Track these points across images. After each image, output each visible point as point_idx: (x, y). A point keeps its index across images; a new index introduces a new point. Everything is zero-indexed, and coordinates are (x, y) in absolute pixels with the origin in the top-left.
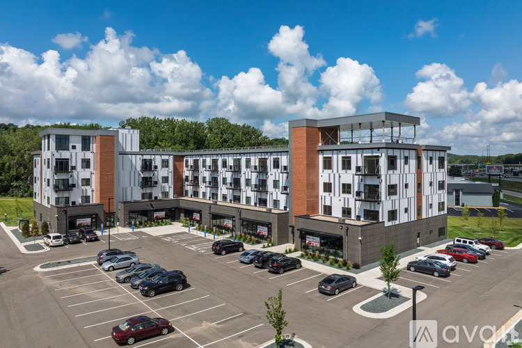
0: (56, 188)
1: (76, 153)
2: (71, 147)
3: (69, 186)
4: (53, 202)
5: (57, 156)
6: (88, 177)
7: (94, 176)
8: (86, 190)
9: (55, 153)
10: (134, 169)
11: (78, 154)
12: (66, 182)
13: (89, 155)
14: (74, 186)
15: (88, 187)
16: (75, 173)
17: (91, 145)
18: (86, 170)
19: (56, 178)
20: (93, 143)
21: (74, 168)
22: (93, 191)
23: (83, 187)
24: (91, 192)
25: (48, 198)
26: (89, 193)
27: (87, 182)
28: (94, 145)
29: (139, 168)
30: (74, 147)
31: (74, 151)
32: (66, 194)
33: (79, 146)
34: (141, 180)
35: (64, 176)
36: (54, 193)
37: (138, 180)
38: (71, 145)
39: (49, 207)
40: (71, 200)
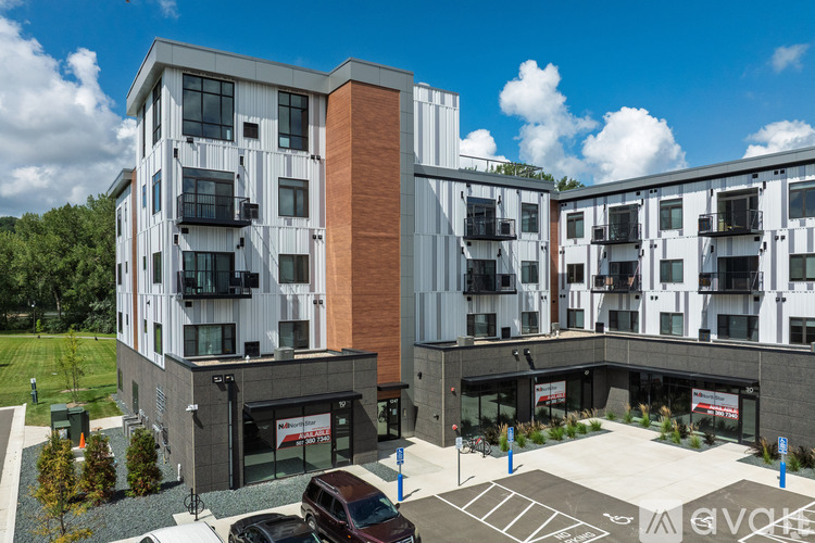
0: (188, 291)
1: (260, 154)
2: (239, 130)
3: (234, 282)
4: (175, 345)
5: (190, 157)
6: (302, 250)
7: (320, 248)
8: (296, 298)
9: (183, 147)
10: (444, 231)
11: (269, 160)
12: (223, 265)
13: (305, 168)
14: (252, 280)
15: (300, 289)
16: (255, 233)
17: (311, 129)
18: (296, 221)
19: (185, 245)
20: (317, 124)
21: (252, 211)
22: (317, 303)
23: (284, 289)
24: (311, 307)
25: (158, 327)
26: (306, 313)
27: (297, 268)
28: (323, 131)
29: (459, 230)
30: (252, 131)
31: (252, 144)
32: (224, 315)
33: (269, 127)
34: (464, 271)
35: (214, 242)
36: (176, 306)
37: (457, 270)
38: (240, 120)
39: (161, 362)
40: (244, 336)
